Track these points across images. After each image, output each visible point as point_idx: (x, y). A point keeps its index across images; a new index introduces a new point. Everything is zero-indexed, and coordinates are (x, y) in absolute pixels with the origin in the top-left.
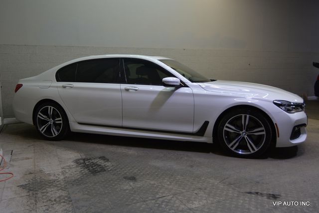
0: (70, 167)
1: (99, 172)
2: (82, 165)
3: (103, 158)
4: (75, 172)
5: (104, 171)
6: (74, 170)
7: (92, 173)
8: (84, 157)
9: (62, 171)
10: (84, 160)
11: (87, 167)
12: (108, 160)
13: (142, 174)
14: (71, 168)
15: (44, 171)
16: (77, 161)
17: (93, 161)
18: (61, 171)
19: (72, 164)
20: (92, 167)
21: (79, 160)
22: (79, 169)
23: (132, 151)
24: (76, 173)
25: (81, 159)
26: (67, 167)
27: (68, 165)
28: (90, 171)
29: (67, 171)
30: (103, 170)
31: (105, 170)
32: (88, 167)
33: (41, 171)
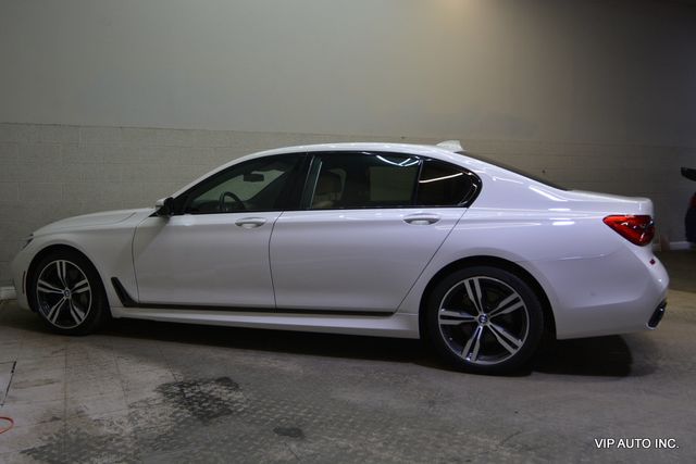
0: (147, 404)
1: (216, 416)
2: (177, 398)
3: (225, 381)
4: (161, 415)
5: (227, 414)
6: (157, 411)
7: (201, 418)
8: (181, 379)
9: (130, 414)
10: (181, 385)
11: (187, 402)
12: (236, 387)
13: (315, 421)
14: (150, 406)
15: (87, 412)
16: (164, 389)
17: (202, 388)
18: (126, 412)
19: (154, 395)
20: (200, 404)
21: (169, 385)
22: (169, 409)
23: (292, 366)
24: (162, 418)
25: (174, 384)
26: (141, 404)
27: (144, 398)
28: (195, 414)
29: (141, 413)
30: (226, 410)
31: (231, 412)
32: (190, 404)
33: (80, 413)
